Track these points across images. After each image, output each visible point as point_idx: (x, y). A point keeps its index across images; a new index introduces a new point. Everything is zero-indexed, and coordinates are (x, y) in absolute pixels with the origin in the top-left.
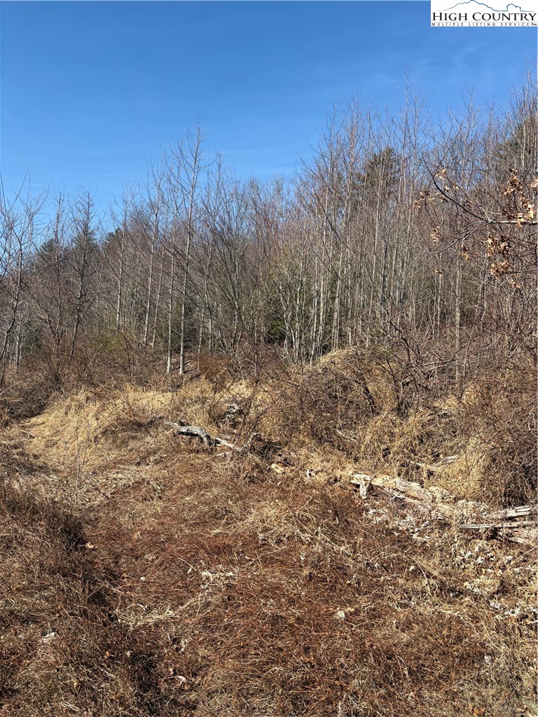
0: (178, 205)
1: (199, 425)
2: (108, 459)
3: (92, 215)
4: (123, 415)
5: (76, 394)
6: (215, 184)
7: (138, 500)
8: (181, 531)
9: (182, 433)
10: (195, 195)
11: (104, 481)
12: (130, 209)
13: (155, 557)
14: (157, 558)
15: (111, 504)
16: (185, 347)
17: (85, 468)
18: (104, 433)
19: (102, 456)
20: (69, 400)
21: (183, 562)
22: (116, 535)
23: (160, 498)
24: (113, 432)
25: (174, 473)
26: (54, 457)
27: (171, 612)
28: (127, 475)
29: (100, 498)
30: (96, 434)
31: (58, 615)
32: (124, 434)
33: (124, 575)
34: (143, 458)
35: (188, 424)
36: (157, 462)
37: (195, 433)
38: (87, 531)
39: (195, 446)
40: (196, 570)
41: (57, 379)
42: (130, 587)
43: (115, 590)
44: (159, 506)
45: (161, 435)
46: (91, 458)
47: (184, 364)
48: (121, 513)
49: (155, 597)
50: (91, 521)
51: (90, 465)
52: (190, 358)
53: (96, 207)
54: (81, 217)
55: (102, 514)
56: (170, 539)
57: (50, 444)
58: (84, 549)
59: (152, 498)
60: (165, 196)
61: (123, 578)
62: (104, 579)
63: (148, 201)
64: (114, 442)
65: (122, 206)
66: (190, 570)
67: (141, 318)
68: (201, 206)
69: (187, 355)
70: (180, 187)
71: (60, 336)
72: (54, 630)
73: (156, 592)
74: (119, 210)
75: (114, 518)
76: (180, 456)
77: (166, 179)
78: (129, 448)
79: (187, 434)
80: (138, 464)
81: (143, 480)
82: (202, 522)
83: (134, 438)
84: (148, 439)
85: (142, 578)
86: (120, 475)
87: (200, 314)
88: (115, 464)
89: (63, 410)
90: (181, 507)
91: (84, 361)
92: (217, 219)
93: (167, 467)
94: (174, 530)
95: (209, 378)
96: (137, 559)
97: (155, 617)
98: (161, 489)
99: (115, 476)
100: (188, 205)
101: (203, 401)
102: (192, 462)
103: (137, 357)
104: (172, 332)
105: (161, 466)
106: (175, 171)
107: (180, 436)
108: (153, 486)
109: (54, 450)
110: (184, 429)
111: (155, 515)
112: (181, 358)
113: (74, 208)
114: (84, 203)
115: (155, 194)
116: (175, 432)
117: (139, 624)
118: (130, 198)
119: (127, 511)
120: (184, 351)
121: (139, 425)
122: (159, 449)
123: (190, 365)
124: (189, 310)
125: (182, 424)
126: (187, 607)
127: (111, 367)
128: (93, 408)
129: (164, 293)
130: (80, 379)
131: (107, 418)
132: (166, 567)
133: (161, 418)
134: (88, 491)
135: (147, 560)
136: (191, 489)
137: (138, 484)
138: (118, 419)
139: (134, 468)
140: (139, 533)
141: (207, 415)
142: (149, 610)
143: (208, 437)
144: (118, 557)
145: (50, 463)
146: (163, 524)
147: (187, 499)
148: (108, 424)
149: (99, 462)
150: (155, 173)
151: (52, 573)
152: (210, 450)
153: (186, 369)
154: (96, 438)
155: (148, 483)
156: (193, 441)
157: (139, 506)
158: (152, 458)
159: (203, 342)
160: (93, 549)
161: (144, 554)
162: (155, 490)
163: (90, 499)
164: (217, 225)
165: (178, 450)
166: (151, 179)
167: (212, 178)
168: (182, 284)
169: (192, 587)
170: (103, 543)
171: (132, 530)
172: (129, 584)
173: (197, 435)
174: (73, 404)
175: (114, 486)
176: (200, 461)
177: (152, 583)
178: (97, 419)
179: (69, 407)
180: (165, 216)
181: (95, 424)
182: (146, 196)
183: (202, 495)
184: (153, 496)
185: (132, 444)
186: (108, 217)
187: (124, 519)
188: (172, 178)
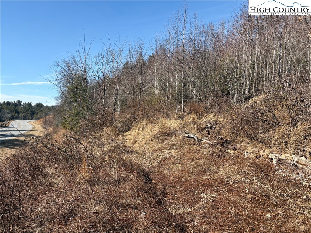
0: (178, 39)
1: (193, 133)
2: (157, 147)
3: (143, 48)
4: (161, 130)
5: (142, 122)
6: (194, 28)
7: (170, 164)
8: (190, 177)
9: (186, 137)
10: (185, 34)
11: (156, 156)
12: (158, 44)
13: (180, 187)
14: (181, 188)
15: (160, 165)
16: (183, 101)
17: (148, 151)
18: (154, 137)
19: (154, 146)
20: (139, 125)
21: (193, 190)
22: (163, 178)
23: (180, 163)
24: (158, 137)
25: (184, 153)
26: (136, 147)
27: (189, 210)
28: (165, 154)
29: (155, 163)
30: (151, 138)
31: (145, 207)
32: (162, 137)
33: (168, 194)
34: (171, 147)
35: (188, 133)
36: (177, 149)
37: (192, 137)
38: (152, 176)
39: (192, 142)
40: (198, 193)
41: (134, 117)
42: (171, 199)
43: (165, 199)
44: (180, 167)
45: (177, 137)
46: (150, 148)
47: (184, 108)
48: (164, 169)
49: (182, 203)
50: (153, 172)
51: (150, 150)
52: (186, 105)
53: (145, 44)
54: (139, 50)
55: (156, 169)
56: (185, 180)
57: (134, 142)
58: (151, 182)
59: (176, 163)
60: (173, 36)
61: (168, 195)
62: (160, 195)
63: (165, 39)
64: (159, 141)
65: (155, 43)
66: (196, 193)
67: (165, 90)
68: (188, 38)
69: (185, 104)
70: (179, 31)
71: (134, 100)
72: (144, 212)
73: (182, 201)
74: (153, 45)
75: (161, 171)
76: (186, 146)
77: (172, 29)
78: (165, 143)
79: (188, 137)
80: (169, 149)
81: (172, 156)
82: (198, 173)
83: (166, 139)
84: (172, 139)
85: (176, 195)
86: (162, 154)
87: (190, 86)
88: (160, 149)
89: (138, 129)
90: (189, 167)
91: (144, 109)
92: (196, 43)
93: (181, 151)
94: (187, 177)
95: (195, 113)
96: (173, 187)
97: (182, 211)
98: (180, 160)
99: (160, 154)
100: (183, 39)
101: (194, 123)
102: (191, 149)
103: (164, 106)
104: (178, 95)
105: (178, 150)
106: (176, 25)
107: (185, 138)
108: (176, 158)
109: (136, 144)
110: (187, 135)
111: (178, 170)
112: (182, 106)
113: (136, 46)
114: (140, 44)
115: (168, 36)
116: (183, 136)
117: (177, 213)
118: (158, 39)
119: (167, 168)
120: (183, 103)
121: (168, 134)
122: (177, 143)
123: (186, 109)
124: (185, 85)
125: (186, 133)
126: (196, 208)
127: (154, 111)
128: (149, 128)
129: (174, 78)
130: (143, 116)
131: (155, 132)
132: (185, 192)
133: (176, 131)
134: (150, 160)
135: (177, 188)
136: (192, 160)
137: (170, 158)
138: (159, 131)
139: (167, 151)
140: (172, 177)
141: (196, 129)
142: (180, 208)
143: (198, 138)
144: (165, 186)
145: (135, 150)
146: (182, 174)
147: (191, 164)
148: (156, 134)
149: (153, 149)
150: (168, 27)
151: (141, 191)
152: (198, 144)
153: (184, 110)
154: (151, 139)
155: (174, 157)
156: (191, 140)
157: (171, 166)
158: (174, 147)
159: (191, 98)
160: (155, 183)
161: (175, 186)
162: (177, 160)
163: (151, 163)
164: (196, 46)
165: (185, 144)
166: (166, 29)
167: (192, 25)
168: (181, 74)
169: (198, 200)
170: (159, 181)
171: (169, 176)
172: (171, 197)
173: (193, 137)
174: (141, 126)
175: (161, 158)
176: (195, 149)
177: (180, 197)
178: (152, 131)
179: (140, 128)
180: (173, 45)
181: (151, 134)
182: (164, 37)
183: (198, 162)
184: (177, 162)
185: (166, 142)
186: (150, 49)
187: (166, 171)
188: (175, 28)
